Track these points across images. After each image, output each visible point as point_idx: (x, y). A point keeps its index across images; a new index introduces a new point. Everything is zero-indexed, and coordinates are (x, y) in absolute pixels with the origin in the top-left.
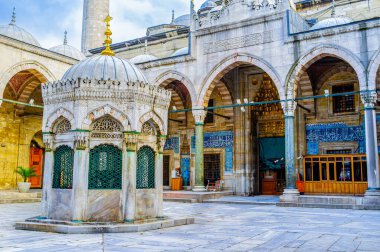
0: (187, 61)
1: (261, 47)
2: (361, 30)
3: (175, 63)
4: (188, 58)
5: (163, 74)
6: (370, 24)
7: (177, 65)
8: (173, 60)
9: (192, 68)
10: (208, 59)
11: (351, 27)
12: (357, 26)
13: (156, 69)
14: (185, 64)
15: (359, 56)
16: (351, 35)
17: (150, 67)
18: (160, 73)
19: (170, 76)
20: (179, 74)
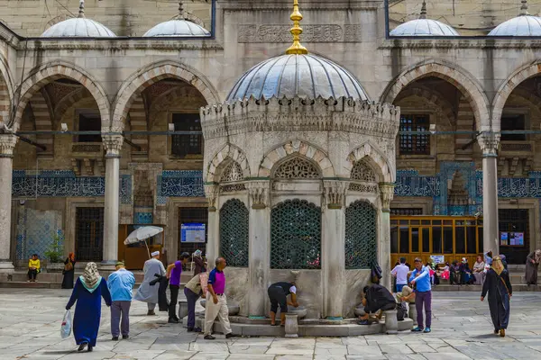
0: (204, 49)
1: (340, 47)
2: (485, 48)
3: (179, 49)
4: (209, 44)
5: (154, 65)
6: (500, 43)
7: (184, 53)
8: (177, 43)
9: (214, 63)
10: (246, 52)
11: (474, 43)
12: (483, 42)
13: (139, 53)
14: (199, 54)
15: (482, 83)
16: (472, 53)
17: (126, 48)
18: (148, 62)
19: (168, 70)
20: (186, 68)
